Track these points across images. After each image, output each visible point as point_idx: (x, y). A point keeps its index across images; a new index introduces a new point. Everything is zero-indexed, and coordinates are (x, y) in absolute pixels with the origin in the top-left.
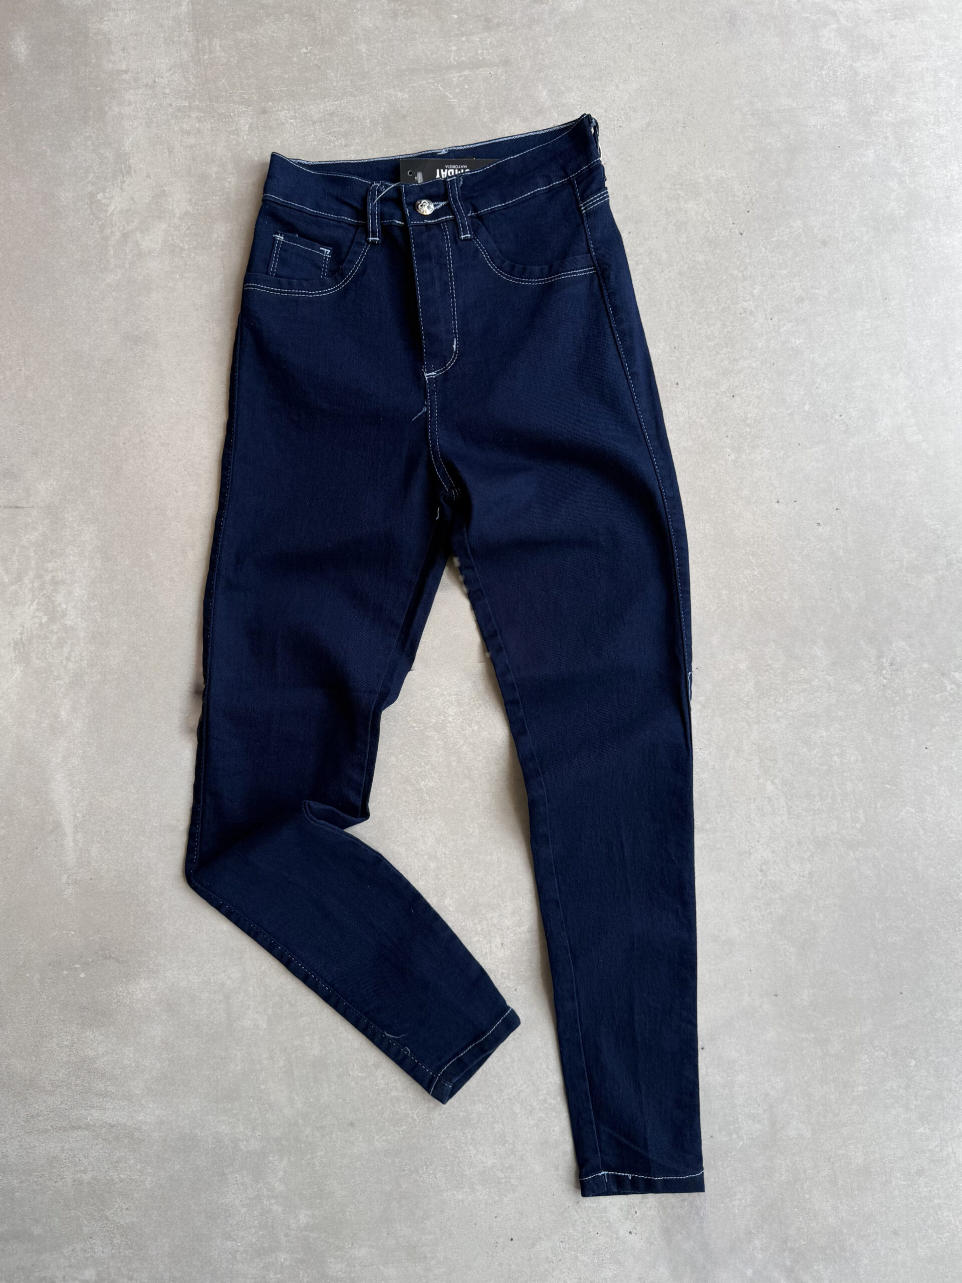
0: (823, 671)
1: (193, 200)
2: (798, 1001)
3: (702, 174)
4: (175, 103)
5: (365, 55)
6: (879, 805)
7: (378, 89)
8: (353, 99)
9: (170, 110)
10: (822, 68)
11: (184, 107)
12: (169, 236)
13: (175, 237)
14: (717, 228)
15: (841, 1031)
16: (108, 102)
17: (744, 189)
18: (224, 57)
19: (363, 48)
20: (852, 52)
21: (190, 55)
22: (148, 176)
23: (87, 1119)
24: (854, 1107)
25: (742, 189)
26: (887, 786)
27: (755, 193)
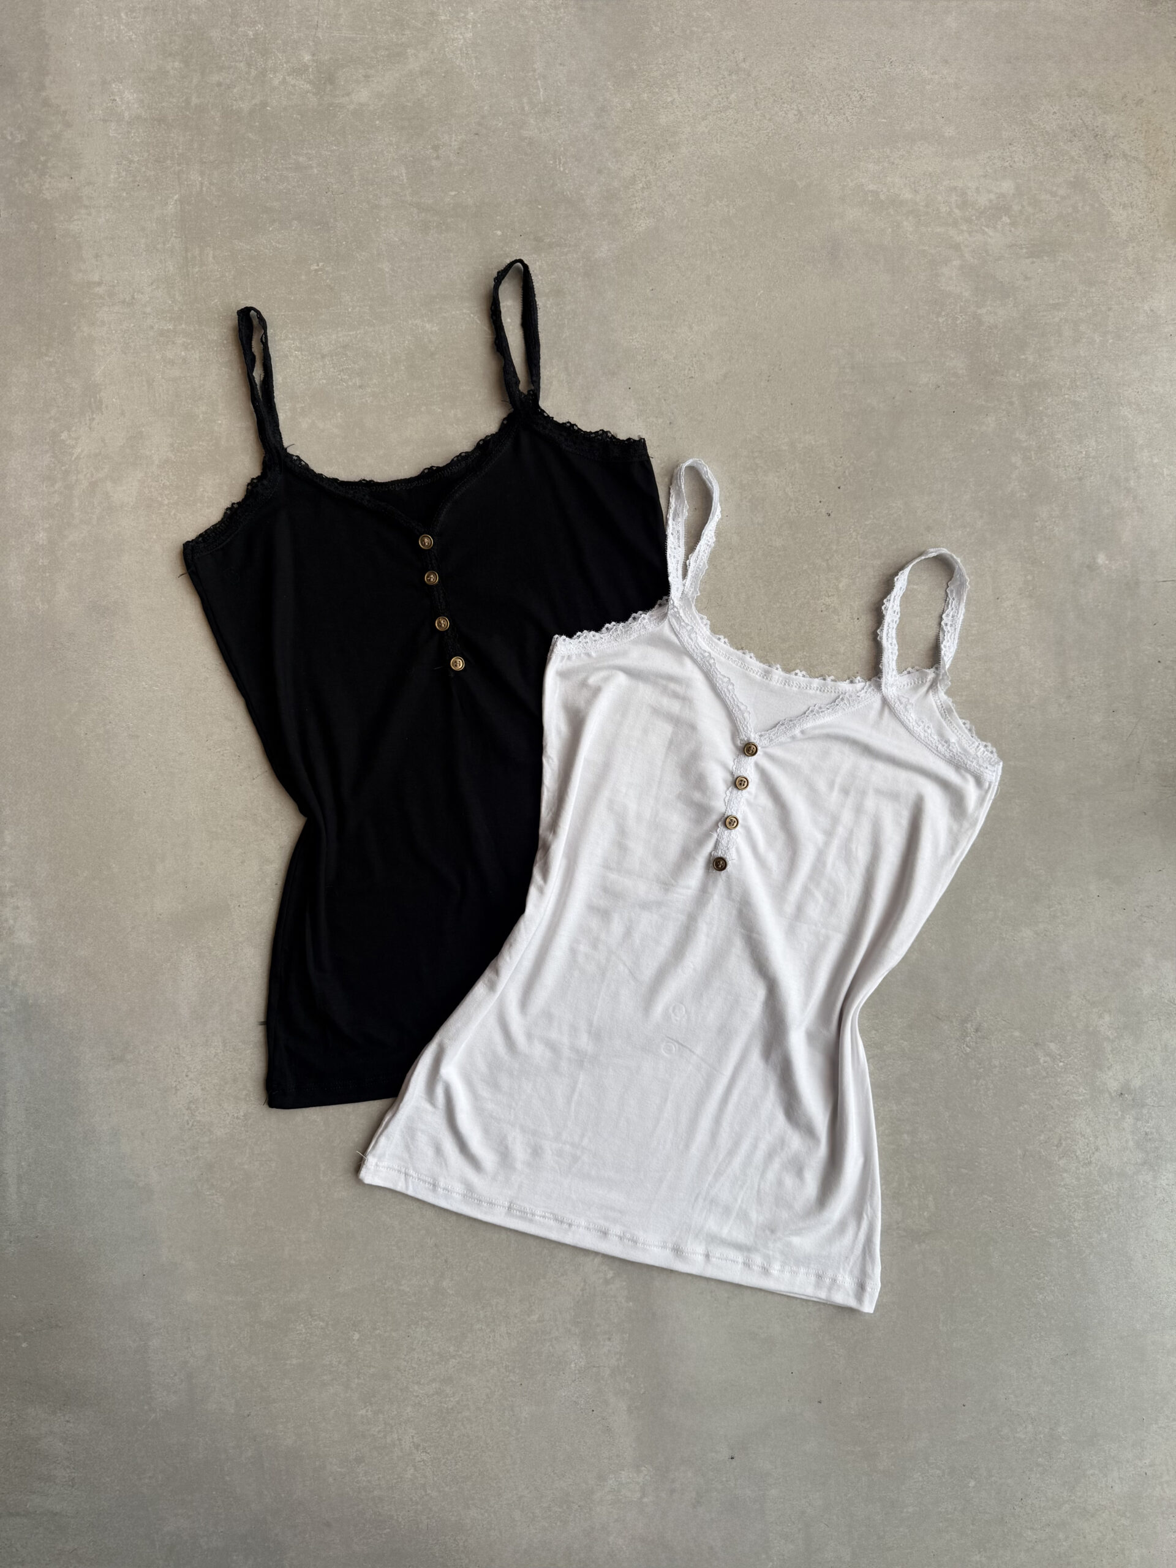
0: (897, 1035)
1: (176, 445)
2: (845, 1409)
3: (786, 440)
4: (157, 326)
5: (387, 275)
6: (952, 1192)
7: (401, 318)
8: (371, 329)
9: (151, 333)
10: (939, 315)
11: (168, 331)
12: (145, 487)
13: (153, 490)
14: (800, 507)
15: (892, 1445)
16: (76, 321)
17: (837, 459)
18: (218, 271)
19: (386, 267)
20: (977, 296)
21: (176, 266)
22: (123, 414)
23: (26, 1505)
24: (901, 1529)
25: (834, 460)
26: (963, 1170)
27: (849, 464)
